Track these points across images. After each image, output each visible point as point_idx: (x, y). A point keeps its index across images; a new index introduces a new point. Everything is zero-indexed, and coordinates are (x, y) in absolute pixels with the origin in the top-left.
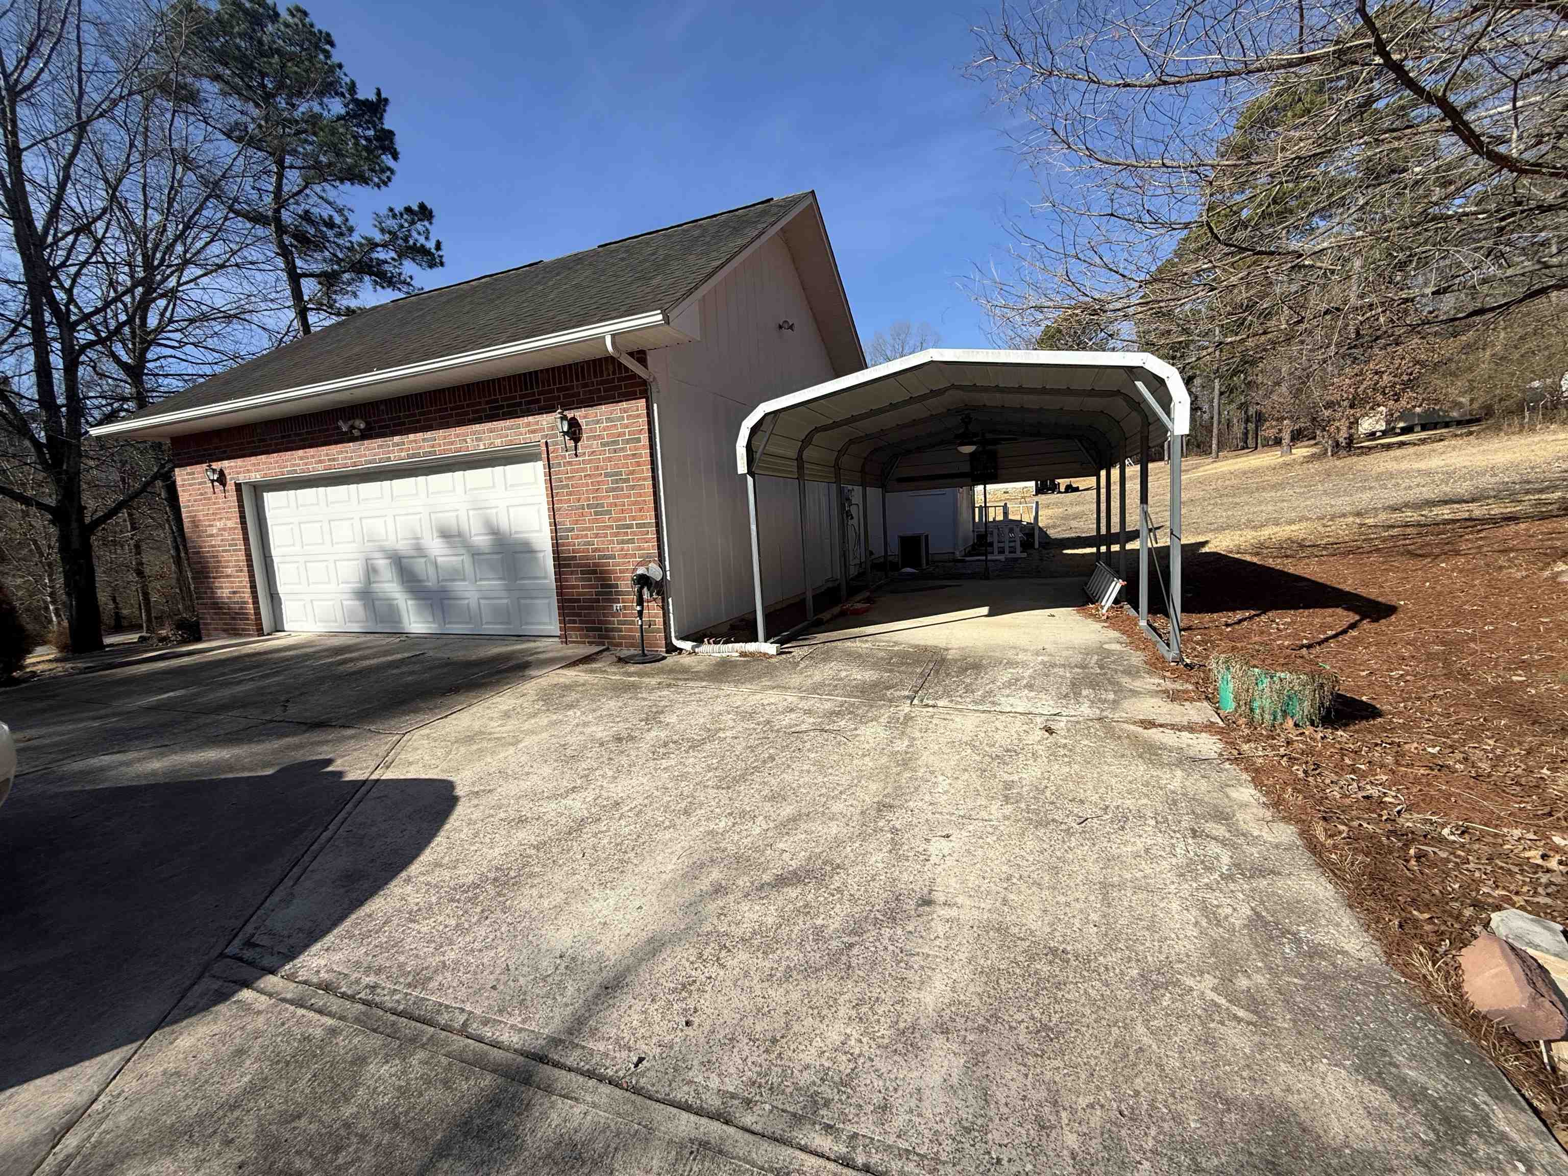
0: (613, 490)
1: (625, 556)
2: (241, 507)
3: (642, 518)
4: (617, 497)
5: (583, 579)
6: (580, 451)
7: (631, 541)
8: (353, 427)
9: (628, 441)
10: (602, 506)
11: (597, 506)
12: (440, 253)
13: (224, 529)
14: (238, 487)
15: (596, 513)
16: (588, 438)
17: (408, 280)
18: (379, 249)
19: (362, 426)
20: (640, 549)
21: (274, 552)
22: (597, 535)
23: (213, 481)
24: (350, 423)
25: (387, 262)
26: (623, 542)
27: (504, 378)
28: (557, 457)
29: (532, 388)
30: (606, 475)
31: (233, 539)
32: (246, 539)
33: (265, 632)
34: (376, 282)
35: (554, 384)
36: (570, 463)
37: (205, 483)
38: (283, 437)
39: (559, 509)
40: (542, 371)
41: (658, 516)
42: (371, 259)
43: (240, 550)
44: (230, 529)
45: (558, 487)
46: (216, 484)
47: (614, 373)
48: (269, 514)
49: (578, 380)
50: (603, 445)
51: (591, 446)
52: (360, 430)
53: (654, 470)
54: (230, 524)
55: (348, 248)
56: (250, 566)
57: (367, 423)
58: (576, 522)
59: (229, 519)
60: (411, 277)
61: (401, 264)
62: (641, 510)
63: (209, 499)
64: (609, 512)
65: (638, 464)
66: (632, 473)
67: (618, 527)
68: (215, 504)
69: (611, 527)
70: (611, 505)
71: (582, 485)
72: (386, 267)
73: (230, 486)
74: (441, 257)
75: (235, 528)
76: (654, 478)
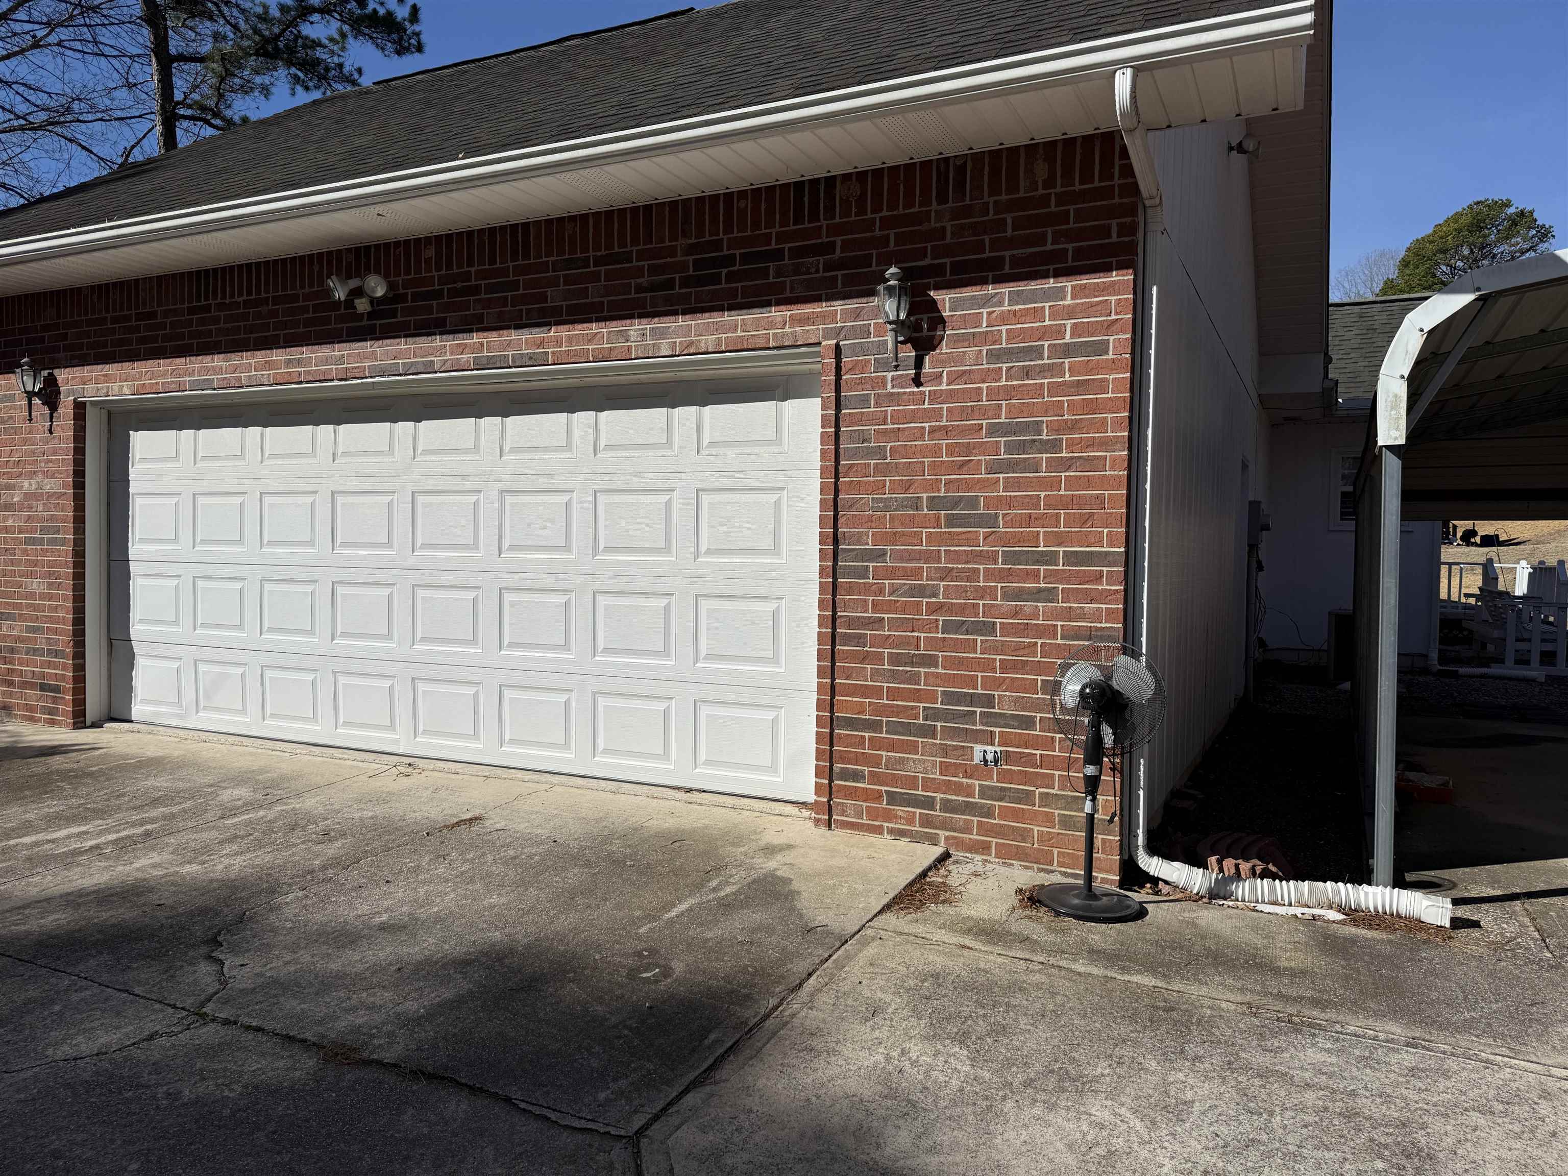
0: (1010, 466)
1: (1025, 630)
2: (79, 451)
3: (1084, 540)
4: (1017, 484)
5: (893, 676)
6: (927, 369)
7: (1048, 595)
8: (358, 292)
9: (1068, 351)
10: (973, 503)
11: (956, 503)
12: (417, 28)
13: (36, 496)
14: (80, 409)
15: (952, 521)
16: (958, 340)
17: (356, 76)
18: (316, 17)
19: (380, 292)
20: (1068, 614)
21: (135, 550)
22: (946, 574)
23: (30, 395)
24: (354, 283)
25: (320, 44)
26: (1019, 595)
27: (742, 194)
28: (861, 382)
29: (814, 217)
30: (994, 430)
31: (52, 518)
32: (79, 520)
33: (89, 719)
34: (296, 78)
35: (877, 209)
36: (894, 398)
37: (12, 398)
38: (192, 311)
39: (851, 505)
40: (846, 177)
41: (1132, 539)
42: (298, 36)
43: (63, 542)
44: (50, 495)
45: (854, 453)
46: (37, 401)
47: (1050, 182)
48: (135, 471)
49: (942, 199)
50: (995, 356)
51: (959, 360)
52: (373, 301)
53: (1135, 423)
54: (50, 486)
55: (259, 17)
56: (79, 577)
57: (391, 286)
58: (894, 538)
59: (47, 475)
60: (360, 71)
61: (343, 49)
62: (1084, 521)
63: (16, 431)
64: (992, 521)
65: (1092, 407)
66: (1072, 427)
67: (1010, 557)
68: (25, 442)
69: (992, 557)
70: (998, 502)
71: (924, 451)
72: (319, 53)
73: (66, 409)
74: (418, 34)
75: (60, 496)
76: (1135, 444)
